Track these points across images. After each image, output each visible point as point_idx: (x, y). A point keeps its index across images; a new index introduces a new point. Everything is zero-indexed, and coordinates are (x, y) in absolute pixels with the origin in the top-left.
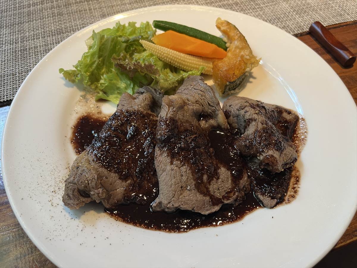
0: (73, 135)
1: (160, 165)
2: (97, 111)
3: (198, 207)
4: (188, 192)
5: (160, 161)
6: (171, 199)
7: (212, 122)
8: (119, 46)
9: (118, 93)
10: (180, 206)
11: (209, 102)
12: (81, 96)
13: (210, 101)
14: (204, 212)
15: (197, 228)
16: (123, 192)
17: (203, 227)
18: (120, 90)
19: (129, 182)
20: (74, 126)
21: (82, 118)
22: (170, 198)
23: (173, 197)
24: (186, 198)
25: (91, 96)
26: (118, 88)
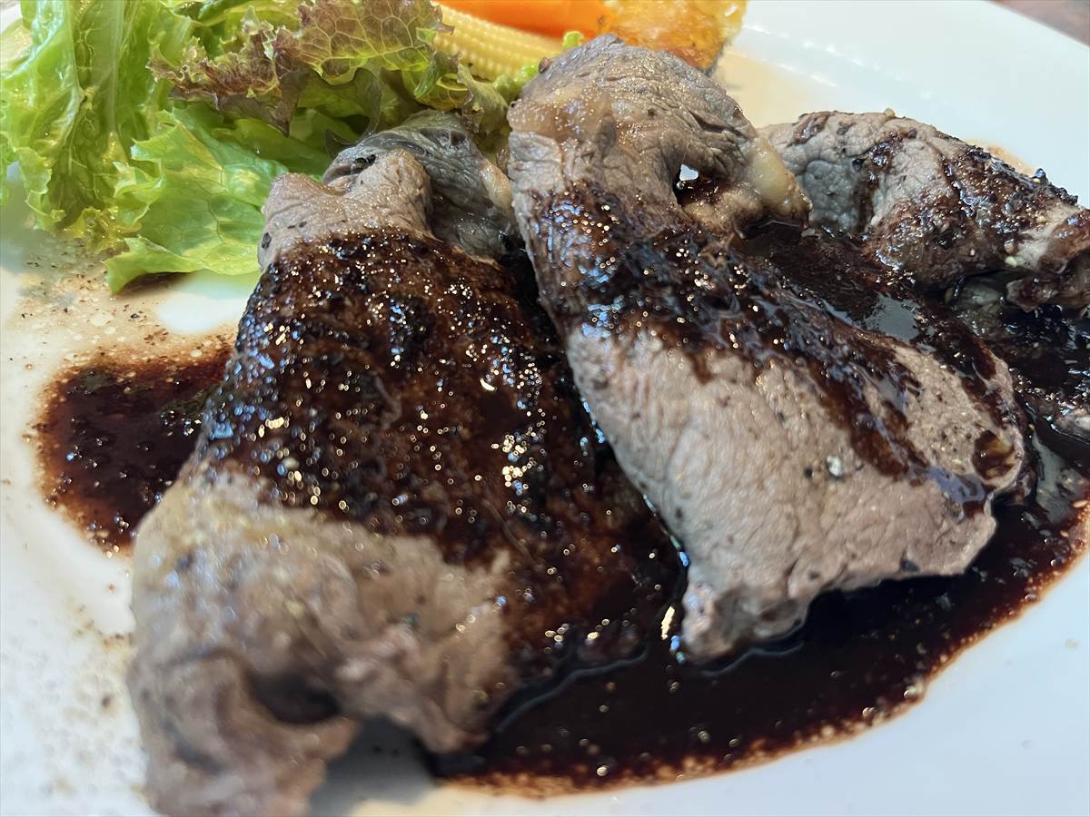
0: (46, 468)
1: (646, 405)
2: (144, 334)
3: (917, 542)
4: (842, 488)
5: (641, 388)
6: (789, 548)
7: (735, 198)
8: (162, 33)
9: (225, 228)
10: (845, 567)
11: (696, 112)
12: (28, 292)
13: (698, 109)
14: (951, 560)
15: (943, 659)
16: (497, 626)
17: (967, 643)
18: (229, 213)
19: (502, 560)
20: (38, 427)
21: (65, 381)
22: (784, 545)
23: (797, 534)
24: (851, 517)
25: (79, 282)
26: (218, 204)
